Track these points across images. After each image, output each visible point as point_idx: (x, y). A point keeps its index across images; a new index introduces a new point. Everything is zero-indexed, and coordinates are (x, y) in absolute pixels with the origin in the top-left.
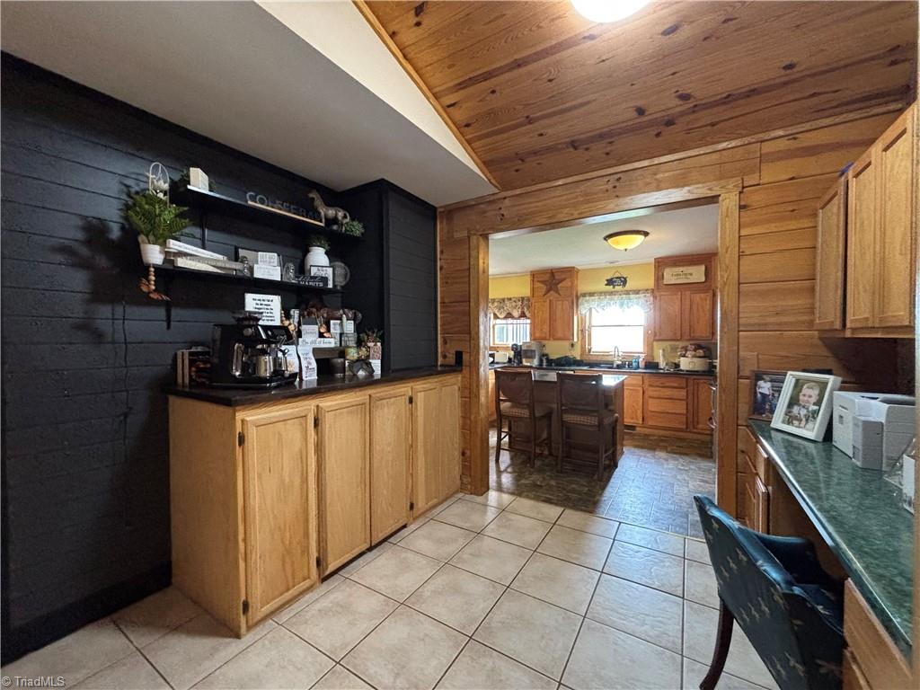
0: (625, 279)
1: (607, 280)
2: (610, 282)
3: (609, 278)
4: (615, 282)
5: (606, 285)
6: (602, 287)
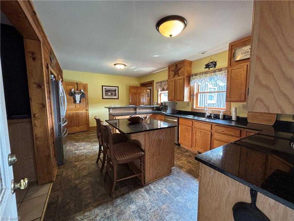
0: (216, 62)
1: (206, 65)
2: (207, 66)
3: (206, 63)
4: (210, 65)
5: (205, 68)
6: (203, 69)
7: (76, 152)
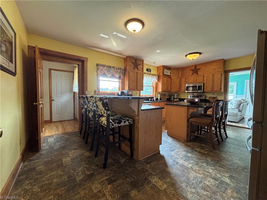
5: (146, 71)
7: (227, 180)
